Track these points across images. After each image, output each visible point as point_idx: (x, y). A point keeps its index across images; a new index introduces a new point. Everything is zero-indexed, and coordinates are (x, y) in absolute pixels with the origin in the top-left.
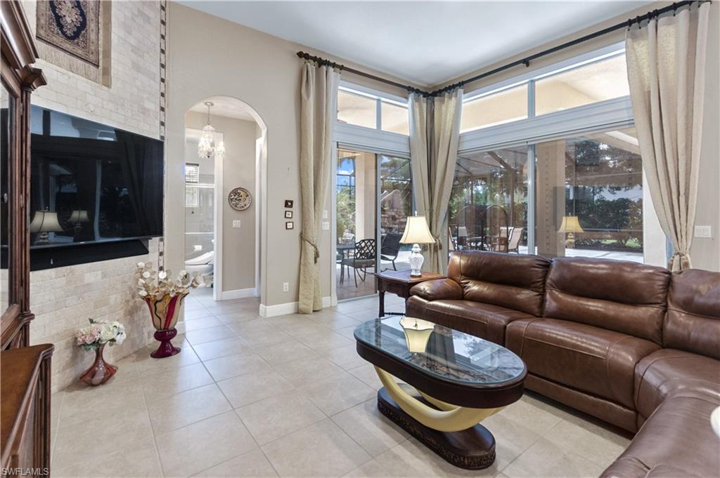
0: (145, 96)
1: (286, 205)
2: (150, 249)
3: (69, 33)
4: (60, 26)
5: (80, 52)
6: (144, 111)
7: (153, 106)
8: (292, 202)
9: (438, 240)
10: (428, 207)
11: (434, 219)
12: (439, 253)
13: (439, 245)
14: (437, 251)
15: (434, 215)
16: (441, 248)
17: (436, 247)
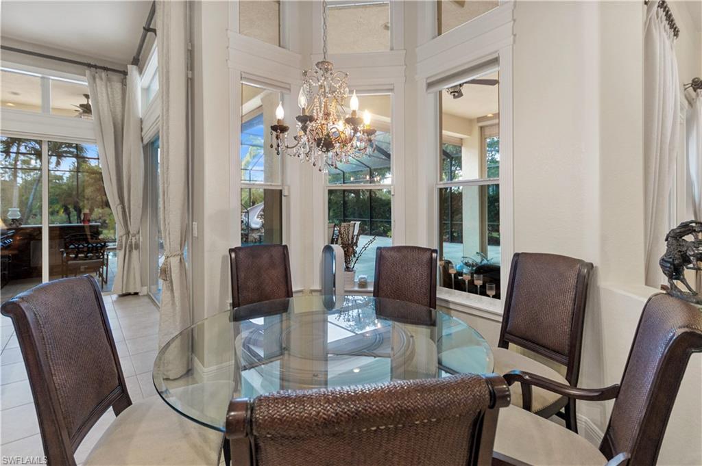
9: (133, 238)
10: (118, 201)
11: (128, 214)
12: (135, 252)
13: (135, 245)
14: (130, 251)
15: (127, 210)
16: (137, 247)
17: (131, 246)
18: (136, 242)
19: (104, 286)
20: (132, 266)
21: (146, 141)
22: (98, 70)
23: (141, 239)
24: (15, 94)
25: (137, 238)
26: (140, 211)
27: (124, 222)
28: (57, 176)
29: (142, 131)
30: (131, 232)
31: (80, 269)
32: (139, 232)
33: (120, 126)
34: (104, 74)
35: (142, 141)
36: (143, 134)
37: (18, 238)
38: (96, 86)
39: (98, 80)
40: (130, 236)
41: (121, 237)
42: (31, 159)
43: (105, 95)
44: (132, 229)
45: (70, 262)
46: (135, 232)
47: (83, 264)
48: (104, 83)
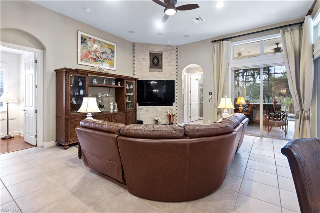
0: (171, 71)
1: (209, 94)
2: (173, 105)
3: (156, 65)
4: (154, 64)
5: (158, 67)
6: (171, 74)
7: (174, 72)
8: (211, 93)
9: (306, 113)
10: (296, 93)
11: (302, 100)
12: (307, 122)
13: (307, 117)
14: (303, 120)
15: (302, 98)
16: (308, 118)
17: (304, 118)
18: (307, 115)
19: (286, 135)
20: (305, 129)
21: (315, 57)
22: (286, 27)
23: (311, 114)
24: (249, 52)
25: (309, 113)
26: (311, 98)
27: (300, 104)
28: (258, 83)
29: (313, 52)
30: (305, 109)
31: (274, 124)
32: (310, 110)
33: (298, 52)
34: (289, 28)
35: (313, 57)
36: (314, 53)
37: (250, 108)
38: (285, 36)
39: (286, 33)
40: (304, 112)
41: (298, 112)
42: (249, 78)
43: (290, 39)
44: (305, 108)
45: (270, 121)
46: (307, 110)
47: (276, 123)
48: (289, 33)
